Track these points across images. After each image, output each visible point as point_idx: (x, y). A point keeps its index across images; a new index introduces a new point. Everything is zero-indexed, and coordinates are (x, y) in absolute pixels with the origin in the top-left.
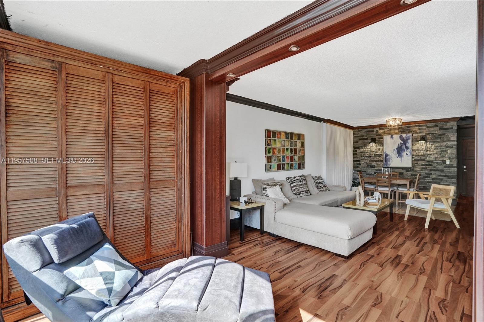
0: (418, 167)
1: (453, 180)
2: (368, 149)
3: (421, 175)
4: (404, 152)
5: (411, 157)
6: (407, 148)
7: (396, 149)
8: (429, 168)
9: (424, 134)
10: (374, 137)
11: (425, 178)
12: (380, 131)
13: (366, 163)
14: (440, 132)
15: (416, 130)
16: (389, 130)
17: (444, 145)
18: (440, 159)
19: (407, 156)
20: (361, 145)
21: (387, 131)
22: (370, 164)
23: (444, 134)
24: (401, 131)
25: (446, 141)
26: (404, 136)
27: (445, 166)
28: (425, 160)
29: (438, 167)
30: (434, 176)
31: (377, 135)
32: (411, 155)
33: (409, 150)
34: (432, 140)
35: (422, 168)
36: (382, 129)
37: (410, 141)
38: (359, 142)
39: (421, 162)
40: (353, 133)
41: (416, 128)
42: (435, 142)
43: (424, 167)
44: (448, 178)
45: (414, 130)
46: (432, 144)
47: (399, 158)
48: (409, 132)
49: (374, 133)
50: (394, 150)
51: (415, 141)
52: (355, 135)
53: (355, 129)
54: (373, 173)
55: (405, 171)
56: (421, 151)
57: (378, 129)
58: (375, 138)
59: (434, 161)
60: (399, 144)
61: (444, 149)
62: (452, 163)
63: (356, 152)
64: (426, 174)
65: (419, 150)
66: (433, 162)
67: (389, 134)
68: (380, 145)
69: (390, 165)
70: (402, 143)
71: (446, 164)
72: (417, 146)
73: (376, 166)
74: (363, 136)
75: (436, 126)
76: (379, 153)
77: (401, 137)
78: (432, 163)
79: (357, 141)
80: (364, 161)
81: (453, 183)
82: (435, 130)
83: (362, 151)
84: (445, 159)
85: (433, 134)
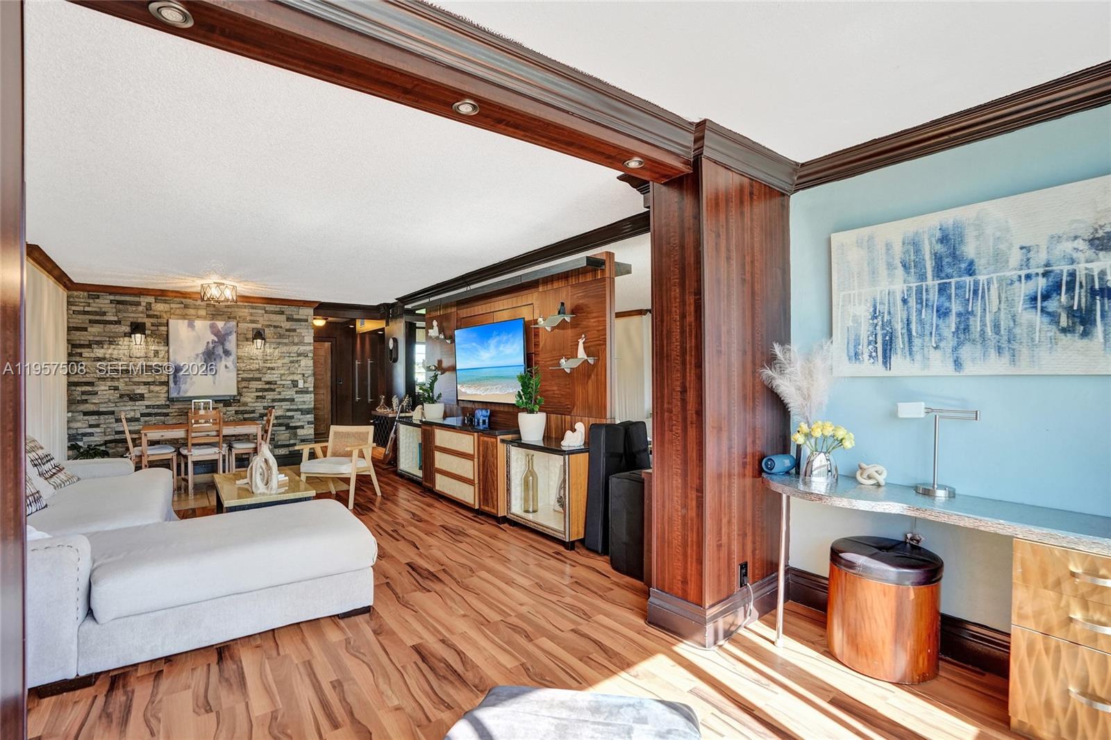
0: (249, 394)
1: (308, 416)
2: (121, 351)
3: (256, 411)
4: (221, 361)
5: (234, 374)
6: (227, 353)
7: (201, 354)
8: (270, 395)
9: (259, 326)
10: (140, 320)
12: (159, 305)
13: (116, 388)
14: (288, 325)
15: (245, 314)
16: (182, 308)
17: (295, 351)
18: (289, 379)
19: (228, 372)
20: (98, 339)
21: (179, 308)
22: (128, 392)
23: (294, 330)
24: (214, 313)
25: (297, 344)
26: (220, 324)
27: (296, 391)
28: (262, 379)
29: (285, 393)
30: (279, 413)
31: (148, 316)
32: (235, 369)
33: (231, 357)
34: (273, 340)
35: (257, 396)
36: (165, 302)
37: (233, 338)
38: (89, 329)
39: (254, 385)
40: (68, 302)
41: (244, 310)
42: (279, 343)
43: (260, 394)
44: (302, 414)
45: (242, 314)
46: (274, 348)
47: (210, 377)
48: (229, 318)
49: (141, 308)
50: (197, 355)
51: (243, 338)
52: (74, 308)
53: (77, 290)
54: (138, 415)
55: (222, 405)
56: (255, 361)
57: (151, 299)
58: (145, 324)
59: (278, 383)
60: (208, 343)
61: (294, 359)
62: (306, 385)
63: (77, 359)
64: (265, 408)
65: (251, 359)
66: (276, 384)
67: (184, 317)
68: (158, 343)
69: (186, 392)
70: (217, 340)
71: (297, 387)
72: (247, 349)
73: (145, 395)
74: (104, 314)
75: (282, 313)
77: (213, 327)
78: (276, 386)
79: (83, 326)
80: (109, 383)
81: (309, 423)
82: (280, 320)
83: (100, 355)
84: (295, 377)
85: (275, 327)
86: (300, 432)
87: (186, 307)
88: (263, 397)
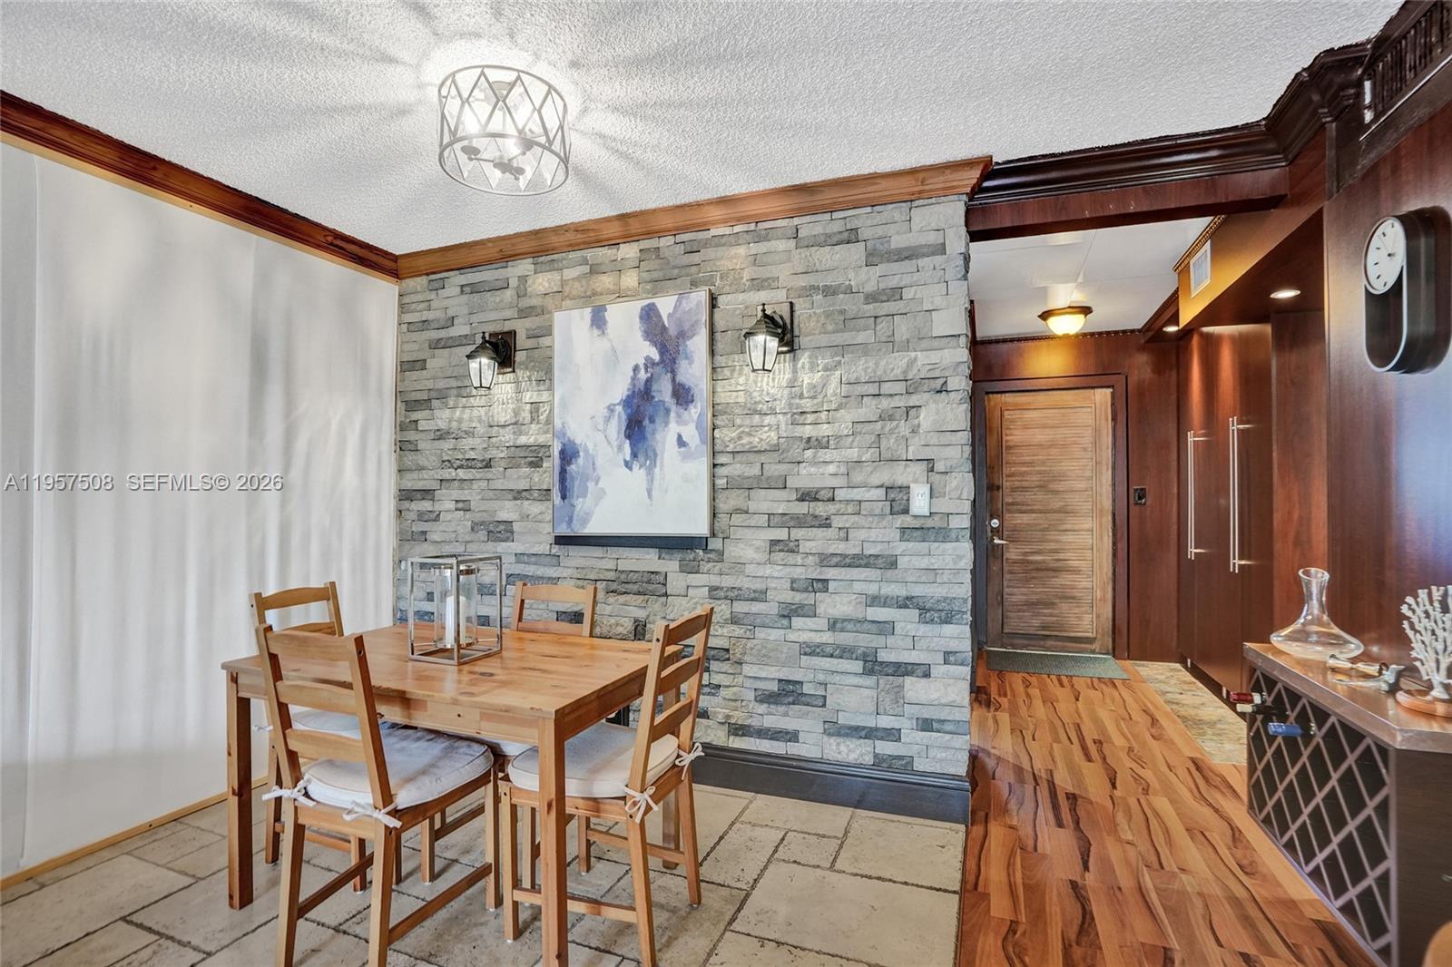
0: (748, 533)
1: (948, 630)
2: (476, 412)
4: (667, 424)
5: (701, 467)
6: (683, 395)
7: (619, 409)
8: (814, 541)
9: (780, 295)
10: (507, 327)
11: (788, 617)
12: (539, 278)
13: (466, 507)
15: (734, 264)
16: (584, 278)
17: (898, 373)
18: (876, 479)
19: (685, 458)
20: (440, 385)
21: (576, 280)
22: (485, 517)
23: (896, 293)
25: (906, 346)
26: (666, 306)
27: (903, 530)
28: (790, 482)
29: (862, 534)
31: (521, 313)
32: (706, 449)
33: (693, 408)
34: (826, 340)
35: (774, 543)
36: (554, 265)
37: (699, 346)
38: (429, 364)
39: (764, 502)
41: (732, 251)
42: (843, 349)
43: (781, 534)
44: (923, 621)
45: (726, 265)
46: (826, 369)
47: (639, 473)
48: (693, 283)
49: (508, 295)
50: (611, 409)
52: (409, 318)
53: (409, 271)
55: (674, 565)
56: (767, 420)
57: (525, 266)
58: (513, 334)
59: (840, 495)
60: (636, 369)
61: (897, 402)
62: (943, 506)
63: (411, 435)
64: (794, 585)
65: (756, 412)
66: (832, 500)
67: (587, 298)
68: (537, 383)
69: (585, 521)
70: (656, 357)
71: (906, 511)
72: (741, 380)
73: (516, 527)
75: (851, 237)
76: (531, 441)
77: (649, 314)
78: (832, 508)
80: (456, 494)
81: (948, 656)
82: (845, 264)
83: (442, 425)
84: (900, 475)
85: (829, 291)
86: (914, 687)
87: (595, 270)
88: (788, 547)
